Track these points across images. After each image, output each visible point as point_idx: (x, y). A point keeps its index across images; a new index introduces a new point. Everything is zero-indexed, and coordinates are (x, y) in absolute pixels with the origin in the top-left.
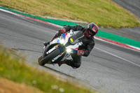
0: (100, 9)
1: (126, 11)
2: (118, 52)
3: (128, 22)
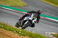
0: (14, 1)
1: (22, 1)
2: (20, 14)
3: (22, 5)
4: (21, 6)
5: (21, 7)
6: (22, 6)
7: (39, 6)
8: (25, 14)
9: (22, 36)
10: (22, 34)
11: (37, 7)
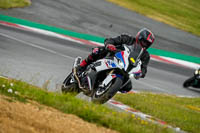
4: (14, 5)
5: (11, 8)
6: (16, 5)
7: (68, 6)
8: (97, 49)
9: (18, 103)
10: (17, 96)
11: (63, 9)
